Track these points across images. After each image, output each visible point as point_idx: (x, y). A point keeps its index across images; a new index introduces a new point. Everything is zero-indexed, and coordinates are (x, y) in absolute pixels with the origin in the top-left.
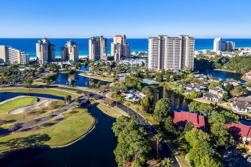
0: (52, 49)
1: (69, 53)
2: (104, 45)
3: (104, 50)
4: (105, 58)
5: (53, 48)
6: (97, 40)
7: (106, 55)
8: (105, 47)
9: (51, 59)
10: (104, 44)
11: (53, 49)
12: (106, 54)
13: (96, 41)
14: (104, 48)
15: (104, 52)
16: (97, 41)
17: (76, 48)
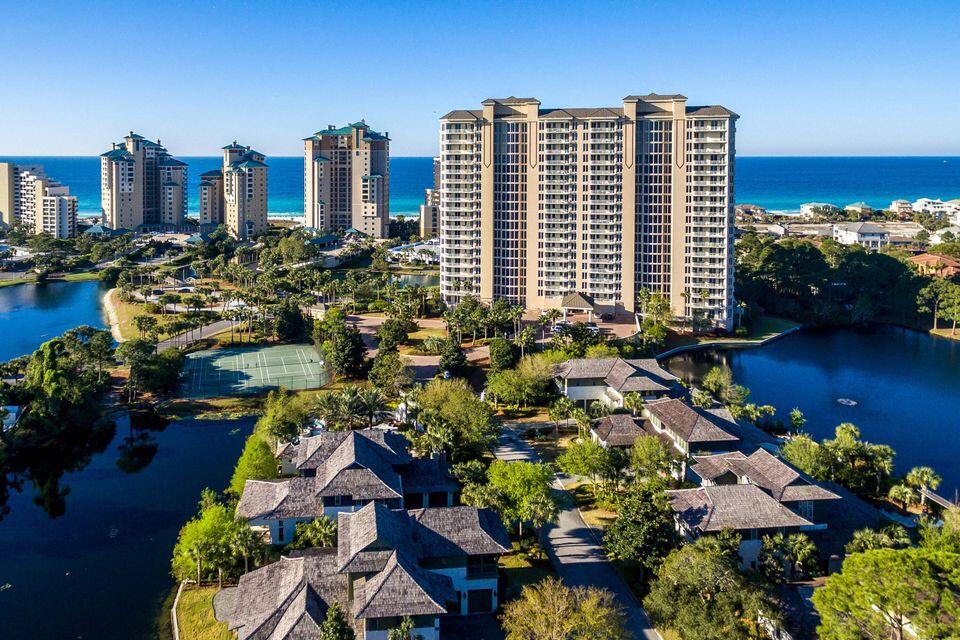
0: (166, 181)
1: (226, 196)
2: (368, 167)
3: (365, 186)
4: (370, 226)
5: (169, 174)
6: (343, 143)
7: (375, 210)
8: (371, 174)
9: (162, 220)
10: (368, 162)
11: (169, 179)
12: (375, 205)
13: (336, 147)
14: (365, 180)
15: (365, 197)
16: (340, 145)
17: (250, 175)
